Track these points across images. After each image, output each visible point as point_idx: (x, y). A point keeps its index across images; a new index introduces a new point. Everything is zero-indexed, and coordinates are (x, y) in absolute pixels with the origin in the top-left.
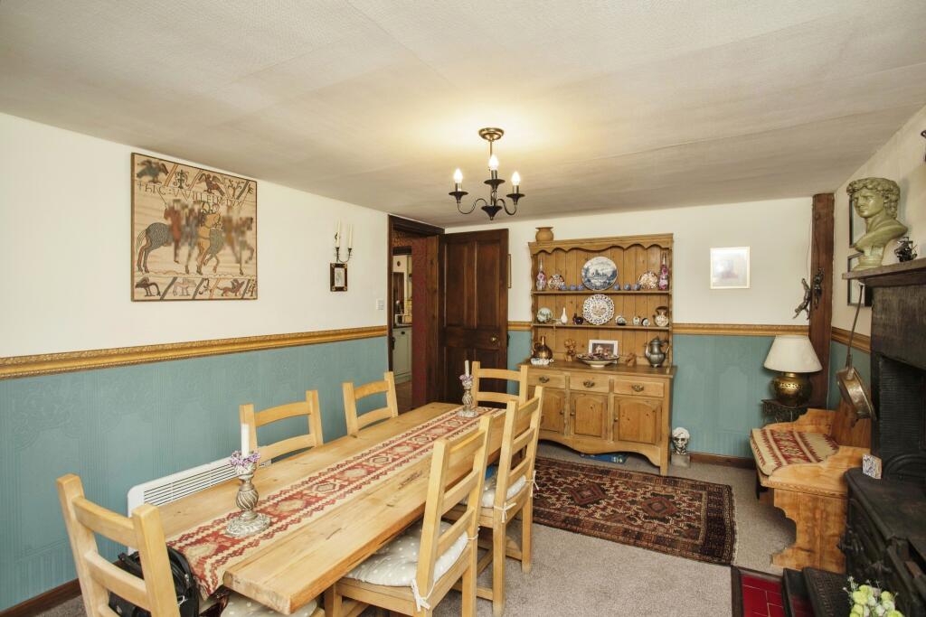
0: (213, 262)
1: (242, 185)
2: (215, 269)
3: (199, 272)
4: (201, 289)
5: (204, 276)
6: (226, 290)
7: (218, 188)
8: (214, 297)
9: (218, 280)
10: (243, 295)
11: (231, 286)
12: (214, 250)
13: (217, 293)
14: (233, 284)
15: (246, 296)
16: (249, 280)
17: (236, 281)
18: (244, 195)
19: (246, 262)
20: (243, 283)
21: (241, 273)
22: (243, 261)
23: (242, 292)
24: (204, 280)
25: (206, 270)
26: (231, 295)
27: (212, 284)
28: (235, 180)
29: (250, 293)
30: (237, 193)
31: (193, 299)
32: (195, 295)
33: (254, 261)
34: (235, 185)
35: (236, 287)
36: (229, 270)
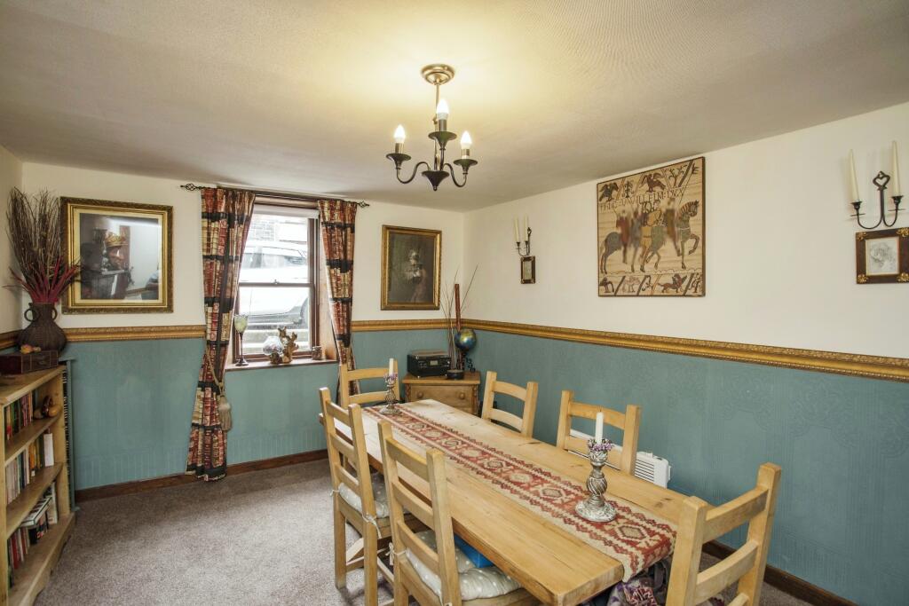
0: (654, 259)
1: (685, 169)
2: (656, 266)
3: (642, 270)
4: (644, 286)
5: (646, 274)
6: (666, 286)
7: (659, 184)
8: (655, 294)
9: (659, 276)
10: (686, 291)
11: (671, 282)
12: (655, 248)
13: (659, 289)
14: (674, 280)
15: (689, 292)
16: (693, 275)
17: (677, 276)
18: (687, 179)
19: (690, 253)
20: (686, 277)
21: (684, 267)
22: (686, 252)
23: (684, 288)
24: (646, 277)
25: (649, 268)
26: (672, 291)
27: (653, 281)
28: (675, 168)
29: (693, 289)
30: (678, 181)
31: (638, 295)
32: (639, 291)
33: (699, 251)
34: (676, 172)
35: (677, 282)
36: (671, 265)
